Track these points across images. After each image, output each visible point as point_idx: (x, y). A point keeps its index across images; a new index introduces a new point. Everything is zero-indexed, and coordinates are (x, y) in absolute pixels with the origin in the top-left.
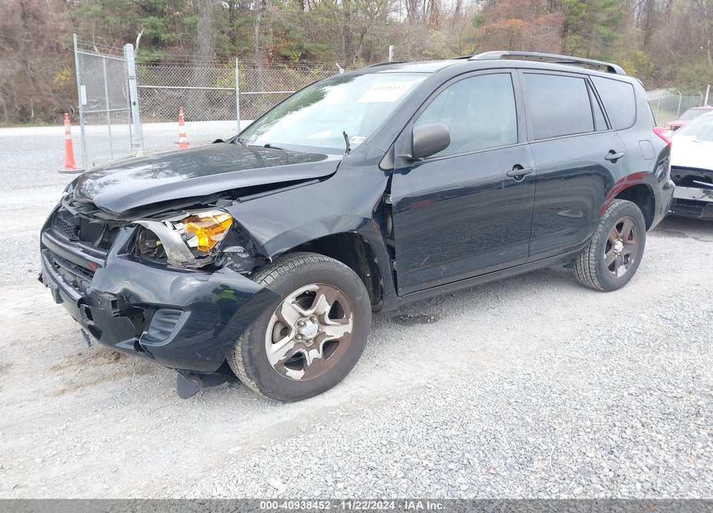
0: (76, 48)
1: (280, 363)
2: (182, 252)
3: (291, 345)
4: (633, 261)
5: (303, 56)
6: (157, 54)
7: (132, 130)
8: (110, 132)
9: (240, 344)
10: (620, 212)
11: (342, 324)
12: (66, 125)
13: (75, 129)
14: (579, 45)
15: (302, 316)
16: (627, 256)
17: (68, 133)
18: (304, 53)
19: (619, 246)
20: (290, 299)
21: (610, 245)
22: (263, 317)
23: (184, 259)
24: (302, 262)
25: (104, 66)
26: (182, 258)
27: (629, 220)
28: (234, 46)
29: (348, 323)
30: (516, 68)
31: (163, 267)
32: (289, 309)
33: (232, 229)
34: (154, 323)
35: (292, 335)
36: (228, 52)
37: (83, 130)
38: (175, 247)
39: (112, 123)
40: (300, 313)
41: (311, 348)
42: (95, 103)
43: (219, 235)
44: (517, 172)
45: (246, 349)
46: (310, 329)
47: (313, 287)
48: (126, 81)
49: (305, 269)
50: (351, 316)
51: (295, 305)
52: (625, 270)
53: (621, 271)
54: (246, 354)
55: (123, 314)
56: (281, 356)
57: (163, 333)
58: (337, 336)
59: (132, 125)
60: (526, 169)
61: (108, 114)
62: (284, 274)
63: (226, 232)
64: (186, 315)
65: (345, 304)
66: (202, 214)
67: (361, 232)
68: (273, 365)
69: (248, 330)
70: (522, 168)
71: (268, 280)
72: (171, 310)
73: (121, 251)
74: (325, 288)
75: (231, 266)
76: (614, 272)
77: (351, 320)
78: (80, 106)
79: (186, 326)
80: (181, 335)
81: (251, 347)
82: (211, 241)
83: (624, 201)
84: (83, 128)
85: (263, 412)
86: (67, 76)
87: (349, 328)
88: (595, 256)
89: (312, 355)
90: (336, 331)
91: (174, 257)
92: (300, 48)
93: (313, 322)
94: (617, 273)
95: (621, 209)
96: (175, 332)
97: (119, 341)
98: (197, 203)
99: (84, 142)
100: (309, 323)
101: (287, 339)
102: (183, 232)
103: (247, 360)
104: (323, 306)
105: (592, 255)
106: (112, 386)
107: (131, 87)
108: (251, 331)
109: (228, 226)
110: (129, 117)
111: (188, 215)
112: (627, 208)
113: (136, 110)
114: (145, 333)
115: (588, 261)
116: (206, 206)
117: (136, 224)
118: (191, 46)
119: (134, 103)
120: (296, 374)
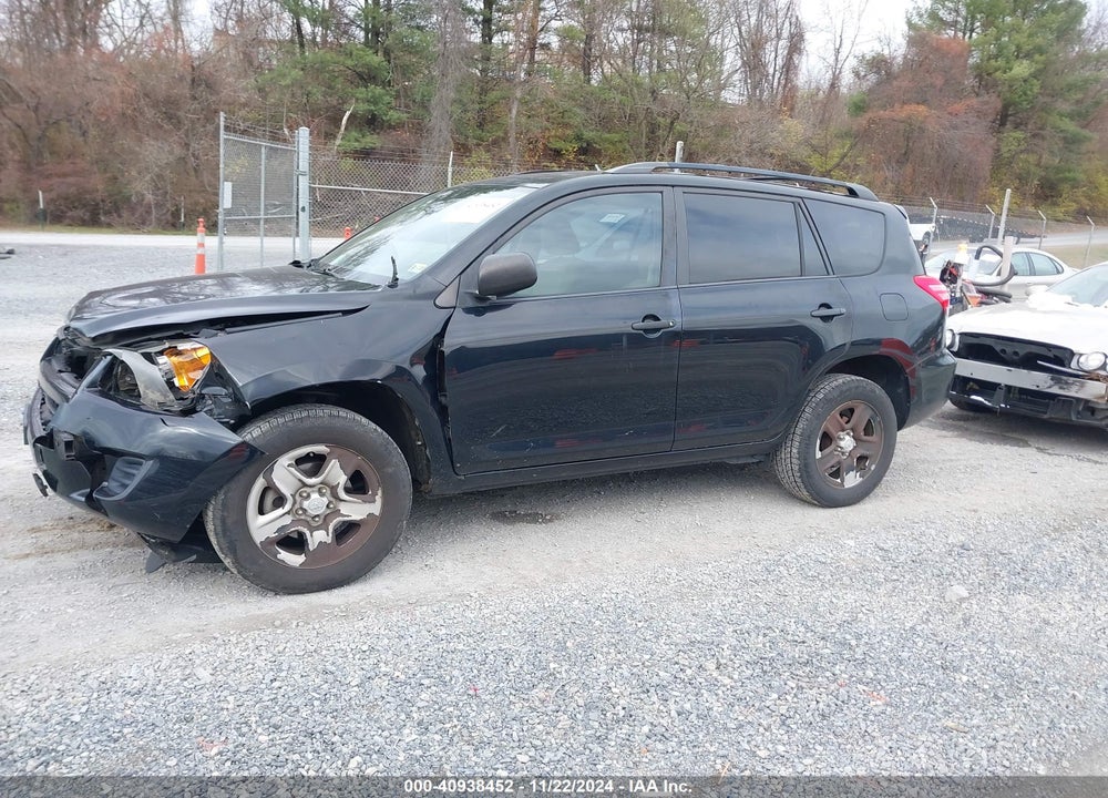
0: (222, 131)
1: (268, 542)
2: (159, 391)
3: (288, 520)
4: (873, 467)
5: (583, 151)
6: (371, 140)
7: (297, 245)
8: (262, 247)
9: (211, 508)
10: (842, 392)
11: (365, 502)
12: (199, 234)
13: (212, 242)
14: (1023, 148)
15: (305, 485)
16: (862, 459)
17: (201, 245)
18: (585, 145)
19: (847, 442)
20: (285, 460)
21: (827, 439)
22: (243, 478)
23: (161, 400)
24: (304, 414)
25: (263, 156)
26: (158, 397)
27: (862, 406)
28: (480, 132)
29: (374, 501)
30: (673, 186)
31: (138, 408)
32: (284, 474)
33: (212, 365)
34: (115, 473)
35: (287, 507)
36: (472, 142)
37: (221, 243)
38: (151, 384)
39: (266, 235)
40: (300, 480)
41: (318, 528)
42: (276, 206)
43: (196, 373)
44: (650, 324)
45: (218, 516)
46: (316, 503)
47: (321, 449)
48: (295, 177)
49: (307, 424)
50: (380, 492)
51: (292, 469)
52: (859, 480)
53: (852, 480)
54: (218, 522)
55: (78, 458)
56: (271, 532)
57: (120, 486)
58: (356, 517)
59: (297, 239)
60: (663, 321)
61: (262, 222)
62: (275, 427)
63: (206, 369)
64: (148, 467)
65: (371, 476)
66: (182, 346)
67: (388, 383)
68: (258, 542)
69: (222, 492)
70: (659, 320)
71: (255, 433)
72: (135, 459)
73: (92, 385)
74: (338, 451)
75: (210, 413)
76: (839, 480)
77: (378, 498)
78: (221, 209)
79: (146, 480)
80: (139, 488)
81: (226, 514)
82: (190, 380)
83: (853, 377)
84: (221, 239)
85: (245, 601)
86: (243, 166)
87: (375, 508)
88: (799, 453)
89: (317, 538)
90: (354, 510)
91: (151, 395)
92: (579, 138)
93: (322, 495)
94: (843, 481)
95: (844, 388)
96: (133, 484)
97: (74, 491)
98: (179, 331)
99: (222, 260)
100: (315, 496)
101: (280, 511)
102: (165, 368)
103: (219, 529)
104: (336, 473)
105: (795, 451)
106: (87, 556)
107: (300, 187)
108: (225, 494)
109: (207, 361)
110: (293, 227)
111: (167, 345)
112: (857, 387)
113: (304, 218)
114: (105, 484)
115: (789, 460)
116: (188, 337)
117: (110, 354)
118: (419, 128)
119: (303, 209)
120: (293, 559)
